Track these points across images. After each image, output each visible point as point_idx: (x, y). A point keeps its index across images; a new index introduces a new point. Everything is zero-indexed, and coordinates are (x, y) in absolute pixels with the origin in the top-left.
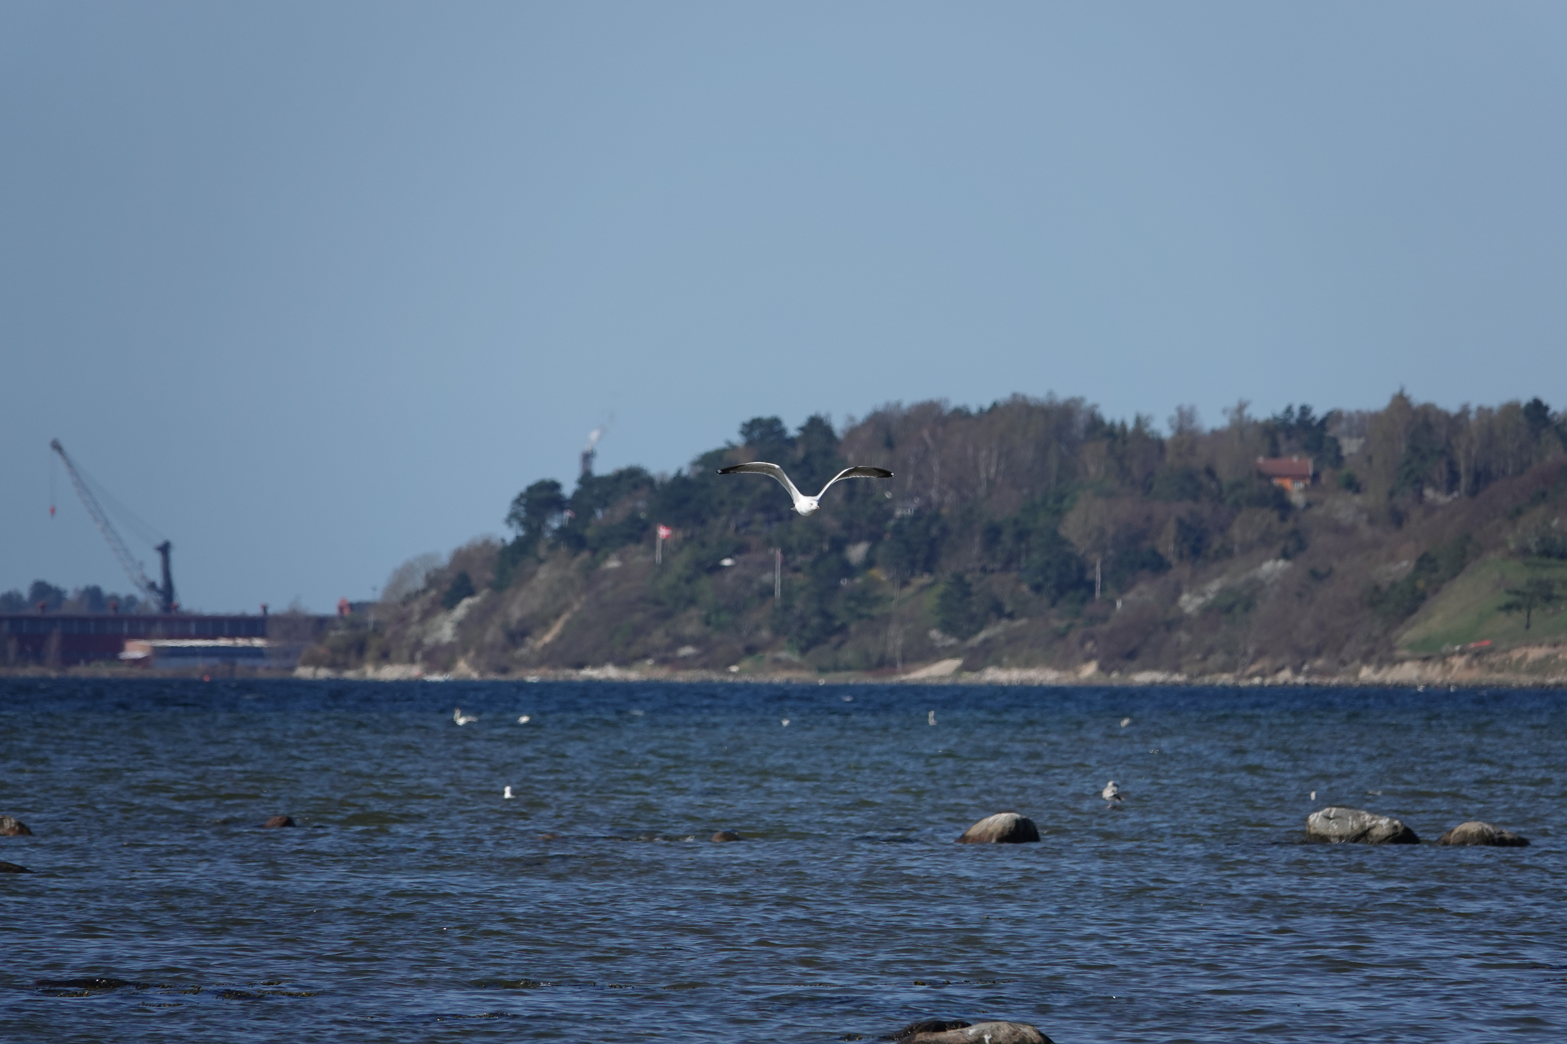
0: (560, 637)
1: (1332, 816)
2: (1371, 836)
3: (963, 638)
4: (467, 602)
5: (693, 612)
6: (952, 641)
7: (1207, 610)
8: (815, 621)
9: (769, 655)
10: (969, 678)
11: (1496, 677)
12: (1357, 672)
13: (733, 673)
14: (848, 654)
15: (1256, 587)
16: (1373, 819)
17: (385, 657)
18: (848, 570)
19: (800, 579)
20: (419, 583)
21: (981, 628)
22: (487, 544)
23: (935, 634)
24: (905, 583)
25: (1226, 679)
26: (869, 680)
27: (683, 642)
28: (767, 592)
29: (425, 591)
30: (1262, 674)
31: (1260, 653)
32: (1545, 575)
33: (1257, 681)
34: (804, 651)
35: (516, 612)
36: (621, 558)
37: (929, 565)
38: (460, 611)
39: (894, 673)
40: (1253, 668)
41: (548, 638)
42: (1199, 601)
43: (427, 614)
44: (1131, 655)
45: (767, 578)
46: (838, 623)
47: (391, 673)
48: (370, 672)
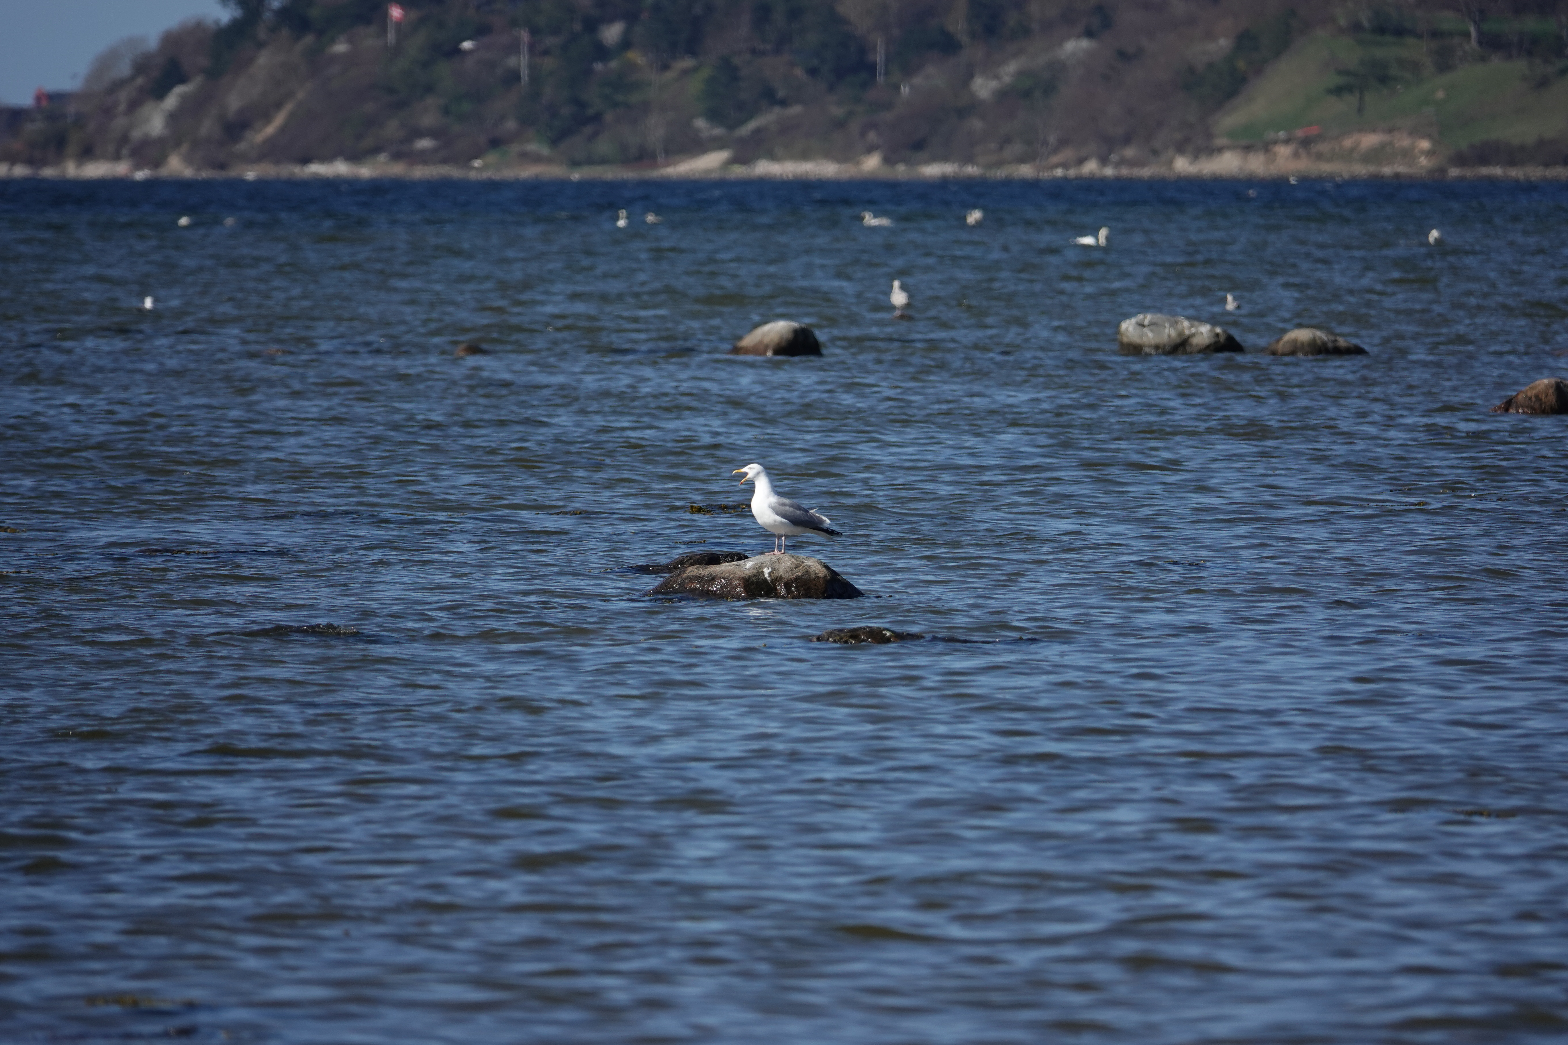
0: (283, 130)
1: (1146, 322)
2: (1191, 345)
3: (732, 127)
4: (179, 90)
5: (431, 101)
6: (718, 131)
7: (1003, 95)
8: (566, 111)
9: (515, 148)
10: (739, 171)
11: (1326, 168)
12: (1170, 162)
13: (477, 169)
14: (604, 146)
15: (1058, 69)
16: (1192, 326)
17: (87, 153)
18: (602, 52)
19: (548, 63)
20: (124, 69)
21: (750, 117)
22: (199, 27)
23: (700, 123)
24: (665, 67)
25: (1026, 171)
26: (628, 174)
27: (420, 134)
28: (513, 77)
29: (132, 79)
30: (1065, 165)
31: (1063, 143)
32: (1379, 53)
33: (1059, 172)
34: (554, 142)
35: (234, 102)
36: (350, 41)
37: (692, 47)
38: (171, 101)
39: (655, 165)
40: (1055, 159)
41: (270, 130)
42: (994, 84)
43: (134, 105)
44: (919, 146)
45: (512, 61)
46: (591, 112)
47: (95, 170)
48: (72, 170)
